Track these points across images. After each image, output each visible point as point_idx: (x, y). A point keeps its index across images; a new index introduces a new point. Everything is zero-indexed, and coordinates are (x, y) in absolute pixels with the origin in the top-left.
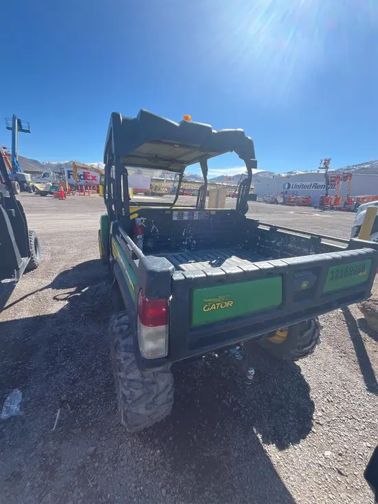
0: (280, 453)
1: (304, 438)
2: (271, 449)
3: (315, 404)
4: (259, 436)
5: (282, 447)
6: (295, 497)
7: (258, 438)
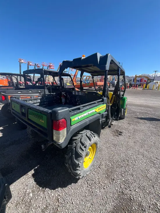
0: (31, 175)
1: (37, 184)
2: (33, 172)
3: (55, 190)
4: (36, 168)
5: (33, 175)
6: (18, 180)
7: (36, 167)
